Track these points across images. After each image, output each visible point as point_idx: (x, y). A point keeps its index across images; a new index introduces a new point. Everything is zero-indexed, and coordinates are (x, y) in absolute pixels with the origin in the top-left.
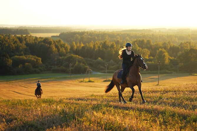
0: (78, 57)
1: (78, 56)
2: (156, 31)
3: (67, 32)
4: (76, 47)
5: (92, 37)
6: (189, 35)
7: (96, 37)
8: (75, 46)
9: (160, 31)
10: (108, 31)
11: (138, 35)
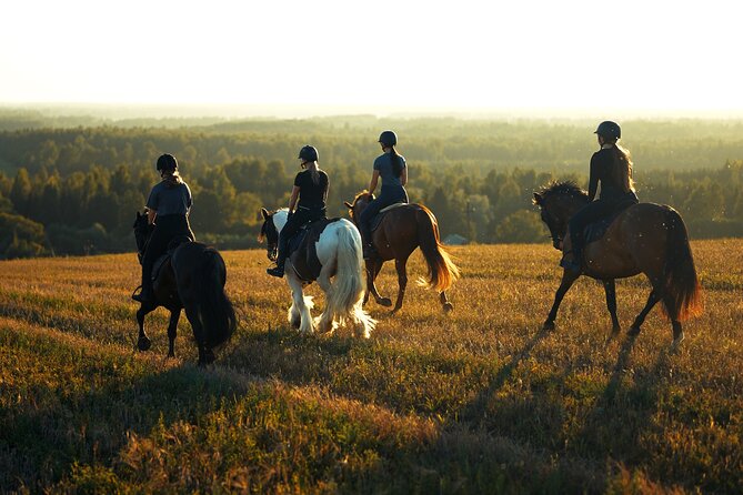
0: (23, 223)
1: (22, 218)
2: (332, 127)
3: (18, 132)
4: (28, 187)
5: (99, 150)
6: (437, 143)
7: (114, 150)
8: (25, 183)
9: (347, 125)
10: (164, 128)
11: (261, 141)
